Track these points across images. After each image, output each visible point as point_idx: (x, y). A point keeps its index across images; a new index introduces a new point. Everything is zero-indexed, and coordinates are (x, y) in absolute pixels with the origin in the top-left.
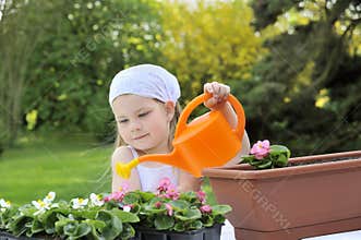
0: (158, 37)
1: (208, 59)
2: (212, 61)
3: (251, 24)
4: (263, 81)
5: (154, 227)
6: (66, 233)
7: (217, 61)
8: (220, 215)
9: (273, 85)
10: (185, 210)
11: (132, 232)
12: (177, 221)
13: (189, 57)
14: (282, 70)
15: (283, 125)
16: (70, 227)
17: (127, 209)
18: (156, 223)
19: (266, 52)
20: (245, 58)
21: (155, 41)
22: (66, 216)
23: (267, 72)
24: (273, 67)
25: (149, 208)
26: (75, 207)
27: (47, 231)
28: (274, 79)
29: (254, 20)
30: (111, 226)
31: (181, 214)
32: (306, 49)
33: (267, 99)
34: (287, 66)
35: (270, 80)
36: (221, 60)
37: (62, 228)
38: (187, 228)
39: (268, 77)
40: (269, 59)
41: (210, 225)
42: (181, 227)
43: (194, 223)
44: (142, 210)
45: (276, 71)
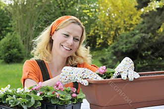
0: (97, 10)
1: (118, 21)
2: (120, 22)
3: (136, 7)
4: (140, 33)
5: (51, 102)
6: (10, 103)
7: (122, 22)
8: (81, 99)
9: (144, 35)
10: (64, 96)
11: (40, 104)
12: (60, 100)
13: (110, 20)
14: (149, 28)
15: (149, 53)
16: (12, 101)
17: (38, 94)
18: (52, 100)
19: (142, 20)
20: (136, 21)
21: (96, 11)
22: (12, 96)
23: (142, 29)
24: (145, 26)
25: (49, 94)
26: (17, 92)
27: (3, 102)
28: (145, 32)
29: (137, 4)
30: (30, 101)
31: (62, 97)
32: (161, 19)
33: (141, 41)
34: (151, 26)
35: (143, 33)
36: (124, 21)
37: (8, 101)
38: (65, 104)
39: (142, 31)
40: (143, 23)
41: (75, 103)
42: (62, 103)
43: (68, 101)
44: (46, 95)
45: (146, 28)
